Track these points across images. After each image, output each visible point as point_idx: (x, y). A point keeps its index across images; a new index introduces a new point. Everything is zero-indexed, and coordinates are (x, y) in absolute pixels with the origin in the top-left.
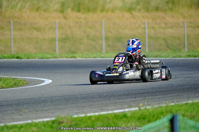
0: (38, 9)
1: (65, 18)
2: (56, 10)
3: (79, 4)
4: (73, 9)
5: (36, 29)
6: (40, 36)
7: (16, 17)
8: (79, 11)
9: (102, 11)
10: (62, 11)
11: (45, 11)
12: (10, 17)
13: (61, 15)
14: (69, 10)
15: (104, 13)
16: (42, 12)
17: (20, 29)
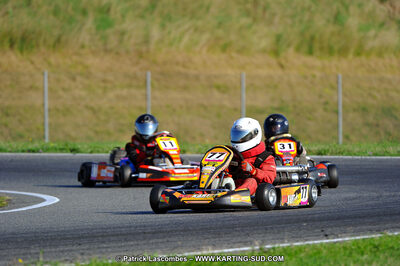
0: (225, 48)
1: (282, 66)
2: (264, 51)
3: (312, 38)
4: (298, 49)
5: (218, 88)
6: (227, 103)
7: (177, 63)
8: (310, 52)
9: (358, 54)
10: (276, 53)
11: (241, 51)
12: (165, 63)
13: (273, 60)
14: (291, 51)
15: (363, 58)
16: (234, 54)
17: (185, 88)
